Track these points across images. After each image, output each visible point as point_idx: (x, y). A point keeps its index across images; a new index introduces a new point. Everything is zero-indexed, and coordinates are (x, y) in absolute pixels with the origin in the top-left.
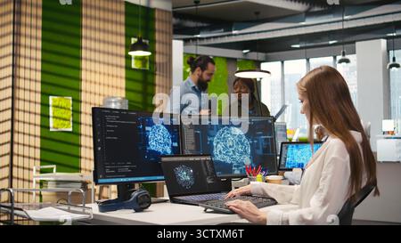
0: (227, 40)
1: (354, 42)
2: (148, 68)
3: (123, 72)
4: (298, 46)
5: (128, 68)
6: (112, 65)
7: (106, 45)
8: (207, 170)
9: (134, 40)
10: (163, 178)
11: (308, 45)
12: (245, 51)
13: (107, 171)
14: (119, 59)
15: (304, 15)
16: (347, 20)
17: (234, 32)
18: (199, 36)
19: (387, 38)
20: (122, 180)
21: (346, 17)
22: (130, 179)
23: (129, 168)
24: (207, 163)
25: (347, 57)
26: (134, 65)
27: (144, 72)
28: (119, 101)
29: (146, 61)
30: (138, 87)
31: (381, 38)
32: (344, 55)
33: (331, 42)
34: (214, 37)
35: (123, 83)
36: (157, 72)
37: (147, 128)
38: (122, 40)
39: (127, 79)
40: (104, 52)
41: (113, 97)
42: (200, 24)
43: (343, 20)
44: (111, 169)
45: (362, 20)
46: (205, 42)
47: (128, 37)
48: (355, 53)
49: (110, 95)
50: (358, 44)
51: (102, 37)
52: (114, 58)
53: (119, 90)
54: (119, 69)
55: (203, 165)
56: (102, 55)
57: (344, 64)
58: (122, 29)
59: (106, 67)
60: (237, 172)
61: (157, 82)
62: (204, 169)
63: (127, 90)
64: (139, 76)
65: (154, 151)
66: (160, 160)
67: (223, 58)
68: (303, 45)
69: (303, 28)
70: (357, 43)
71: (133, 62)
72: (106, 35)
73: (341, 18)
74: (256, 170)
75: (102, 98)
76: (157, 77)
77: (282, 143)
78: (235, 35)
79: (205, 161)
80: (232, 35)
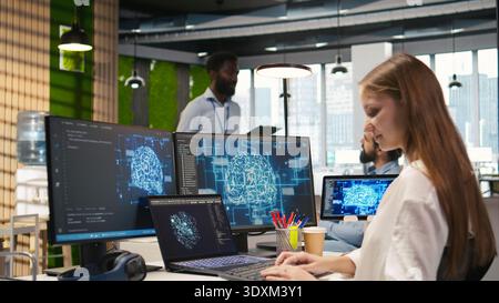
0: (177, 38)
1: (349, 46)
2: (82, 71)
3: (46, 76)
4: (274, 49)
5: (54, 69)
6: (31, 64)
7: (23, 35)
8: (216, 219)
9: (63, 29)
10: (153, 232)
11: (288, 48)
12: (200, 54)
13: (70, 221)
14: (41, 56)
15: (284, 6)
16: (343, 15)
17: (188, 27)
18: (138, 31)
19: (393, 41)
20: (92, 236)
21: (342, 12)
22: (104, 235)
23: (103, 217)
24: (216, 207)
25: (344, 65)
26: (63, 65)
27: (77, 76)
28: (41, 117)
29: (81, 60)
30: (69, 97)
31: (384, 41)
32: (339, 61)
33: (319, 45)
34: (160, 34)
35: (46, 91)
36: (96, 77)
37: (129, 153)
38: (47, 28)
39: (53, 85)
40: (19, 45)
41: (31, 112)
42: (140, 15)
43: (338, 16)
44: (75, 218)
45: (363, 16)
46: (147, 40)
47: (55, 24)
48: (350, 60)
49: (28, 108)
50: (354, 49)
51: (16, 22)
52: (35, 54)
53: (40, 102)
54: (41, 71)
55: (210, 211)
56: (15, 50)
57: (339, 74)
58: (47, 12)
59: (22, 66)
60: (258, 222)
61: (95, 91)
62: (212, 217)
63: (52, 101)
64: (70, 82)
65: (137, 188)
66: (147, 203)
67: (170, 63)
68: (281, 48)
69: (283, 25)
70: (353, 47)
71: (62, 60)
72: (23, 20)
73: (335, 12)
74: (287, 218)
75: (15, 113)
76: (96, 85)
77: (325, 178)
78: (190, 31)
79: (213, 204)
80: (186, 31)
